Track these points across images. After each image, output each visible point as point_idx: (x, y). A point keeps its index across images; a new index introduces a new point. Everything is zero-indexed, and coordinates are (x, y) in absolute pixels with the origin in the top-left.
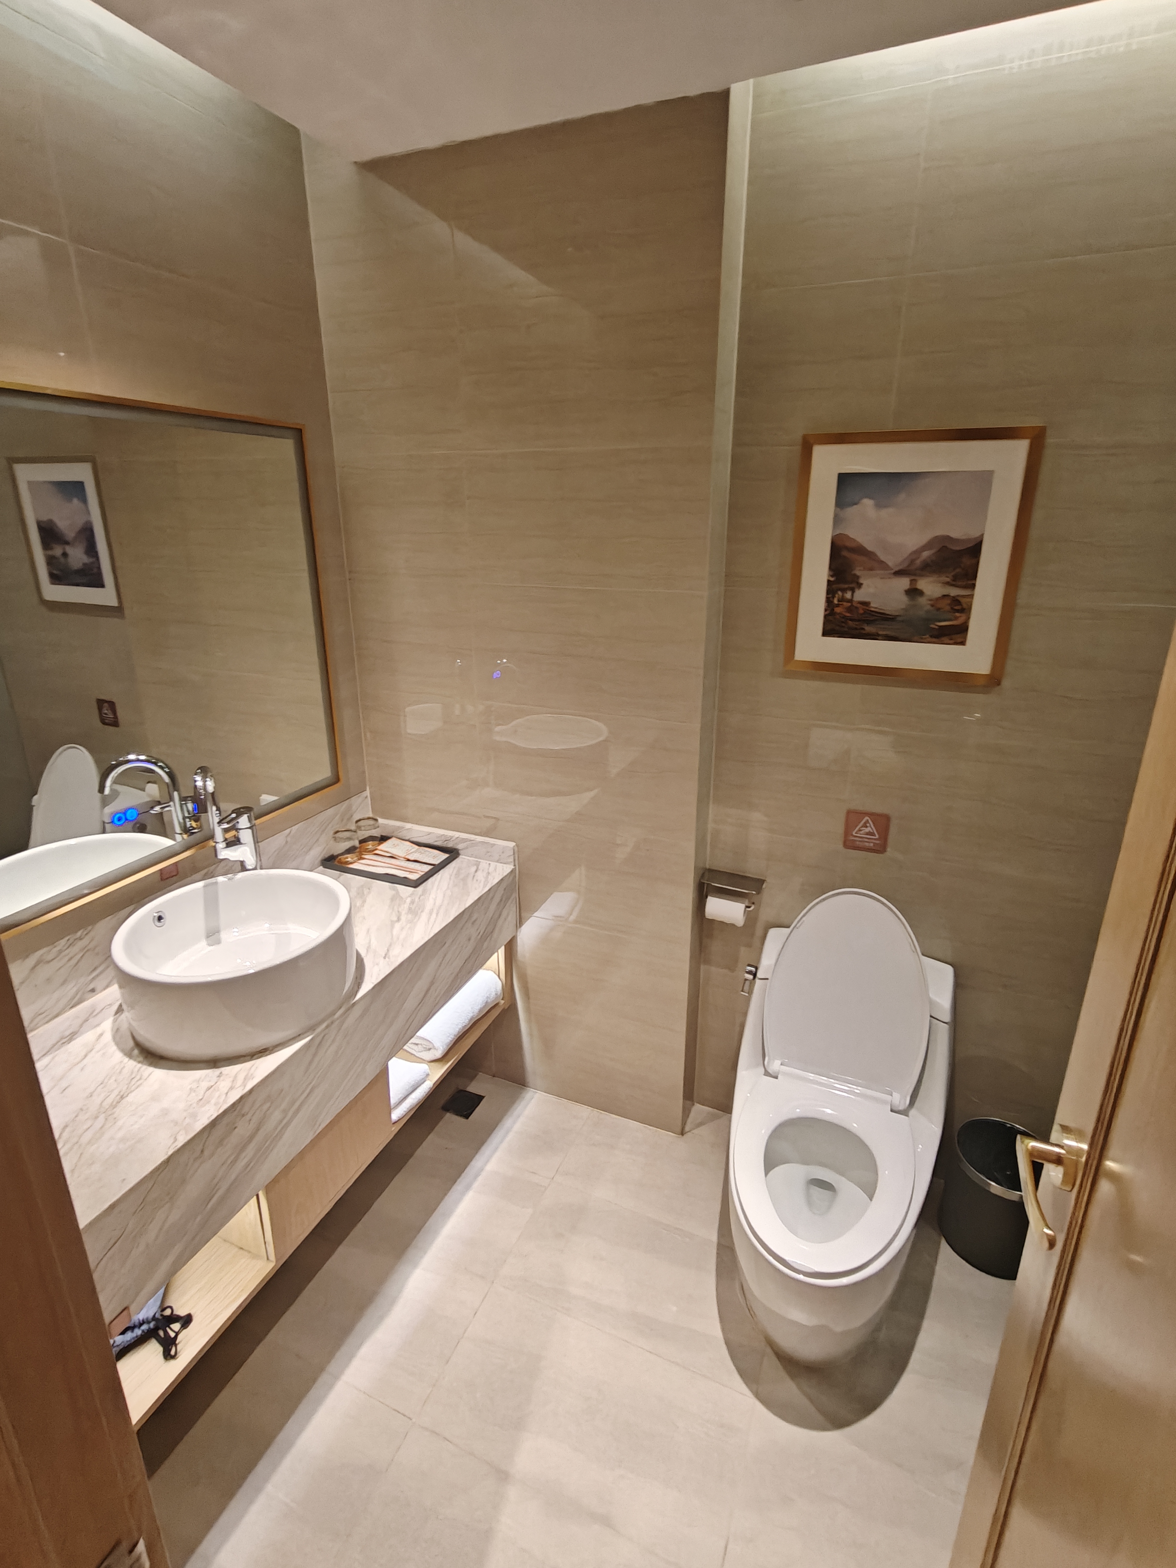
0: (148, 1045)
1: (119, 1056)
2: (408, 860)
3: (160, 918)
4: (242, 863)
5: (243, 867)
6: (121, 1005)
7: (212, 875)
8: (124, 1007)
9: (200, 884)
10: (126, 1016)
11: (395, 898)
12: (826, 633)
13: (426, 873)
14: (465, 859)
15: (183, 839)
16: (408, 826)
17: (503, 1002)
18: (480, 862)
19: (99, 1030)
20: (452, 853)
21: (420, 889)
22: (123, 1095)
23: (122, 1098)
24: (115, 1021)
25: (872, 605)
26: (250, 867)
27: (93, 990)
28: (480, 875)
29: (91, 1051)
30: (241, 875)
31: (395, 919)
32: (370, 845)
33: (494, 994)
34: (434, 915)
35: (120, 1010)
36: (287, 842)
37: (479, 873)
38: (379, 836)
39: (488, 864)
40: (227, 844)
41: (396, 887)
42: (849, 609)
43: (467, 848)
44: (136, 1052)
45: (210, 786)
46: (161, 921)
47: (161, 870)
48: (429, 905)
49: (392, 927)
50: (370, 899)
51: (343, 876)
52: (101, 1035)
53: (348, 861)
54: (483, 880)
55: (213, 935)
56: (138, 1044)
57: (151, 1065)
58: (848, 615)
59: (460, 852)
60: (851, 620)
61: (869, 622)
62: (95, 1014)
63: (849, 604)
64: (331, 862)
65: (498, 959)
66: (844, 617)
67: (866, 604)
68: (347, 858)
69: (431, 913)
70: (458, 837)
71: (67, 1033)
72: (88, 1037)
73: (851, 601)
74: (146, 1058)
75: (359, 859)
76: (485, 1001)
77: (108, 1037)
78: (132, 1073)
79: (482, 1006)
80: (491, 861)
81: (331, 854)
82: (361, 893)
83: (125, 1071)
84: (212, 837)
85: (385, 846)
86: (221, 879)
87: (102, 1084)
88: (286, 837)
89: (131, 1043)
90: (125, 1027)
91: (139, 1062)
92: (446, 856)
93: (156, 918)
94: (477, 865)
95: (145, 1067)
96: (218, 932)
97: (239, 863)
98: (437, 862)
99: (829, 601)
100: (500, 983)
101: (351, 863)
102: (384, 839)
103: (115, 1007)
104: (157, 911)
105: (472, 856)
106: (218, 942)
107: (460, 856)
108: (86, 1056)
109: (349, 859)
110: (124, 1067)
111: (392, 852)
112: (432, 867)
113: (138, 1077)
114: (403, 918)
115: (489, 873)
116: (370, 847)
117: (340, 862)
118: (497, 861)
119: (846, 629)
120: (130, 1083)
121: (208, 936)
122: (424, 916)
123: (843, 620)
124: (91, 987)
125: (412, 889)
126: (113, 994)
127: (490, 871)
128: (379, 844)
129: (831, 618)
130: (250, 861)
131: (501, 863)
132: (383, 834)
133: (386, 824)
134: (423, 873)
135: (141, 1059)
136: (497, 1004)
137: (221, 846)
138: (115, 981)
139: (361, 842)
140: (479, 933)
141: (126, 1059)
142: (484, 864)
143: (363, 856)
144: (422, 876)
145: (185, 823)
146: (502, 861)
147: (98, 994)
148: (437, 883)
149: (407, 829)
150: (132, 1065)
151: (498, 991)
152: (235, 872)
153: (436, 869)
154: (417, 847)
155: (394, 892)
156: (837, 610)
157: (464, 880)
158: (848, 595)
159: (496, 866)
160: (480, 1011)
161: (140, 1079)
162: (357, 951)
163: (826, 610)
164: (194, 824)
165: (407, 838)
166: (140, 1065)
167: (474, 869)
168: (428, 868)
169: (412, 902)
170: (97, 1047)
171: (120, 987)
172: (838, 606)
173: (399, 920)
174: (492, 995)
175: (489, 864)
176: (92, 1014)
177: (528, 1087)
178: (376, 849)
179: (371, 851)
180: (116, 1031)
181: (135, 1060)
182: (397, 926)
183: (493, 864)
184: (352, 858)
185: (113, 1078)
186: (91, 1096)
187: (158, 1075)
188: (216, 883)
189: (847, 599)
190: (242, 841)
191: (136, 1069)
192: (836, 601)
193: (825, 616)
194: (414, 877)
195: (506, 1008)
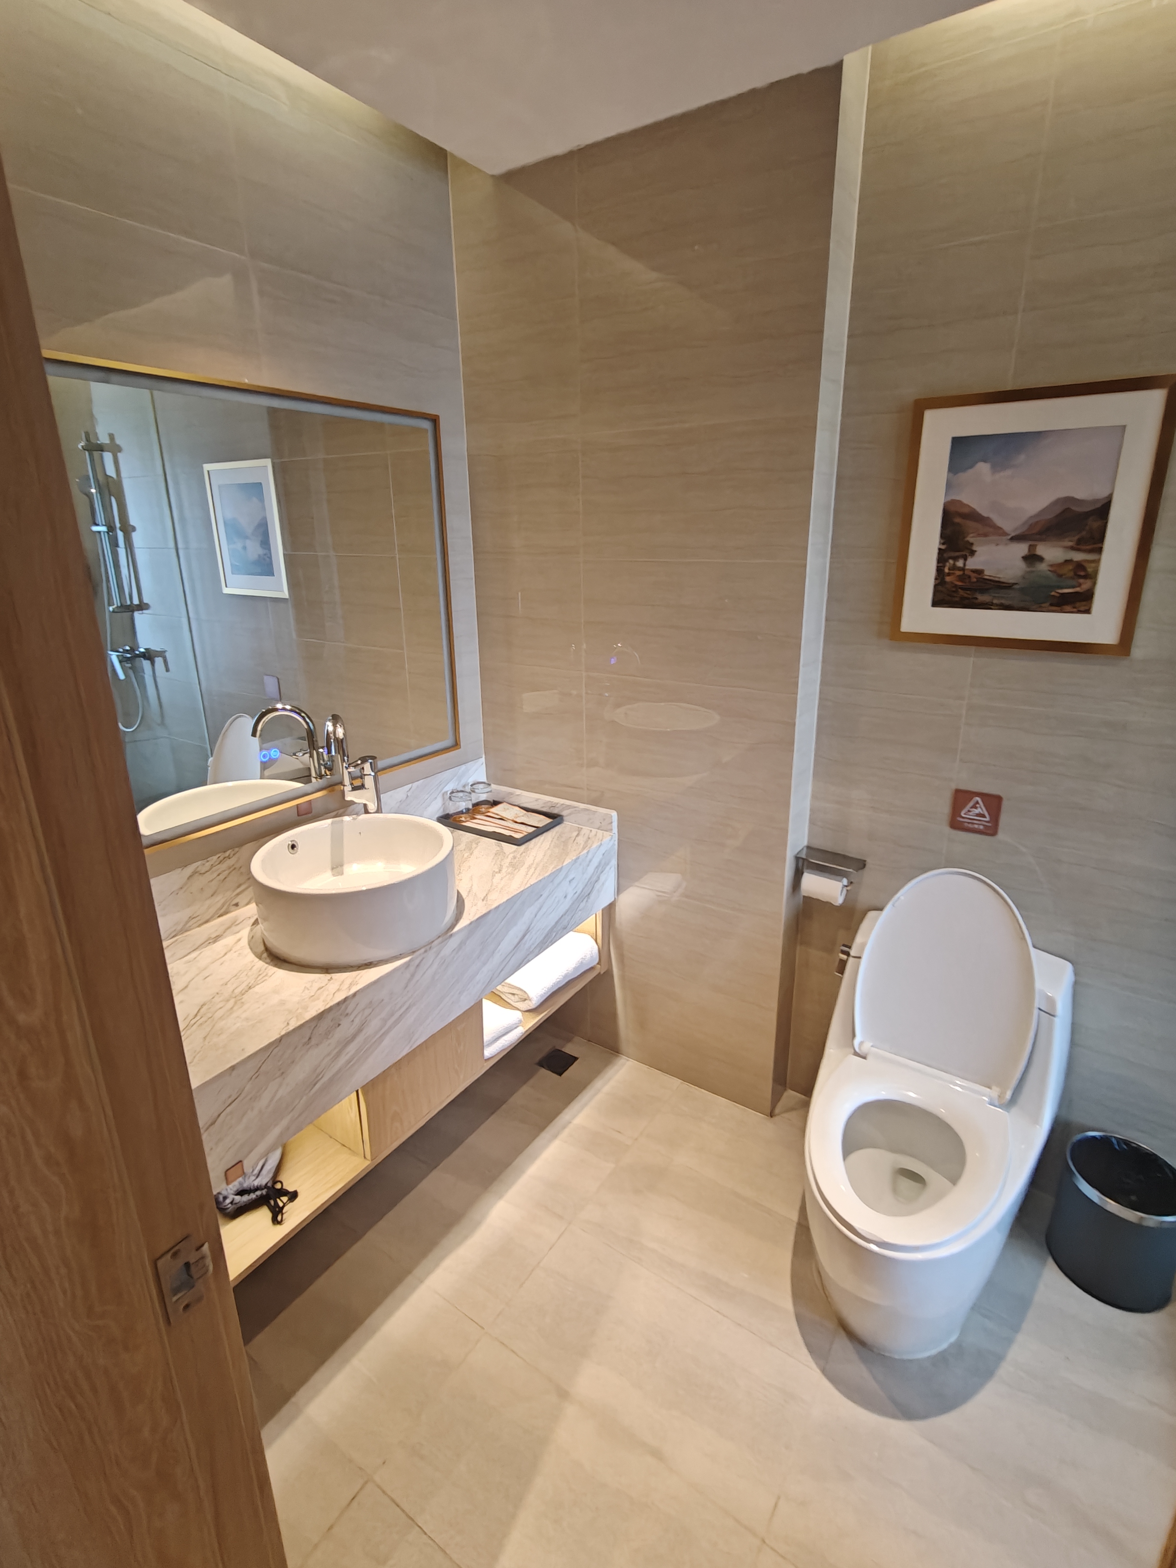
0: (275, 950)
1: (251, 957)
2: (516, 822)
3: (293, 847)
4: (365, 805)
5: (367, 812)
6: (257, 920)
7: (341, 815)
8: (259, 920)
9: (329, 821)
10: (260, 927)
11: (500, 853)
12: (935, 604)
13: (530, 834)
14: (568, 824)
15: (317, 780)
16: (518, 792)
17: (599, 966)
18: (582, 828)
19: (238, 936)
20: (555, 818)
21: (523, 847)
22: (250, 986)
23: (250, 988)
24: (251, 930)
25: (986, 573)
26: (372, 812)
27: (237, 905)
28: (581, 840)
29: (230, 951)
30: (364, 816)
31: (497, 870)
32: (483, 808)
33: (588, 956)
34: (532, 870)
35: (256, 922)
36: (408, 796)
37: (578, 839)
38: (492, 801)
39: (589, 831)
40: (352, 788)
41: (501, 844)
42: (961, 578)
43: (570, 814)
44: (265, 955)
45: (340, 732)
46: (295, 849)
47: (297, 805)
48: (529, 860)
49: (493, 876)
50: (476, 852)
51: (455, 832)
52: (239, 940)
53: (461, 820)
54: (583, 843)
55: (337, 867)
56: (267, 949)
57: (276, 966)
58: (959, 584)
59: (565, 818)
60: (962, 589)
61: (983, 591)
62: (236, 923)
63: (960, 573)
64: (447, 820)
65: (593, 922)
66: (956, 586)
67: (980, 572)
68: (461, 818)
69: (530, 867)
70: (563, 804)
71: (213, 936)
72: (228, 940)
73: (963, 569)
74: (272, 961)
75: (471, 819)
76: (580, 962)
77: (245, 942)
78: (260, 971)
79: (577, 966)
80: (592, 828)
81: (447, 812)
82: (469, 848)
83: (255, 968)
84: (341, 783)
85: (495, 810)
86: (346, 819)
87: (236, 976)
88: (407, 792)
89: (262, 948)
90: (258, 935)
91: (267, 963)
92: (548, 820)
93: (290, 846)
94: (580, 830)
95: (270, 967)
96: (342, 865)
97: (363, 805)
98: (540, 825)
99: (940, 570)
100: (596, 947)
101: (465, 822)
102: (495, 803)
103: (253, 920)
104: (290, 840)
105: (575, 822)
106: (342, 874)
107: (565, 822)
108: (226, 954)
109: (463, 819)
110: (254, 966)
111: (501, 814)
112: (534, 829)
113: (264, 974)
114: (504, 870)
115: (589, 838)
116: (483, 810)
117: (455, 820)
118: (598, 829)
119: (957, 599)
120: (257, 978)
121: (333, 869)
122: (523, 870)
123: (954, 589)
124: (234, 902)
125: (516, 847)
126: (251, 910)
127: (590, 836)
128: (491, 808)
129: (940, 588)
130: (372, 807)
131: (602, 830)
132: (495, 799)
133: (498, 790)
134: (526, 834)
135: (268, 960)
136: (592, 968)
137: (348, 788)
138: (253, 900)
139: (476, 805)
140: (576, 892)
141: (258, 960)
142: (586, 830)
143: (476, 816)
144: (525, 836)
145: (320, 771)
146: (601, 829)
147: (240, 908)
148: (539, 844)
149: (518, 795)
150: (260, 964)
151: (593, 954)
152: (358, 814)
153: (539, 831)
154: (525, 812)
155: (498, 848)
156: (948, 579)
157: (565, 843)
158: (960, 563)
159: (597, 832)
160: (576, 969)
161: (266, 975)
162: (458, 892)
163: (936, 579)
164: (328, 773)
165: (516, 804)
166: (267, 965)
167: (575, 834)
168: (531, 830)
169: (515, 858)
170: (234, 950)
171: (257, 905)
172: (949, 574)
173: (500, 871)
174: (587, 957)
175: (591, 831)
176: (234, 923)
177: (621, 1054)
178: (489, 812)
179: (483, 813)
180: (251, 940)
181: (263, 961)
182: (498, 876)
183: (594, 831)
184: (465, 818)
185: (245, 973)
186: (226, 984)
187: (280, 975)
188: (342, 820)
189: (960, 567)
190: (366, 786)
191: (265, 968)
192: (946, 570)
193: (936, 586)
194: (518, 836)
195: (602, 973)
